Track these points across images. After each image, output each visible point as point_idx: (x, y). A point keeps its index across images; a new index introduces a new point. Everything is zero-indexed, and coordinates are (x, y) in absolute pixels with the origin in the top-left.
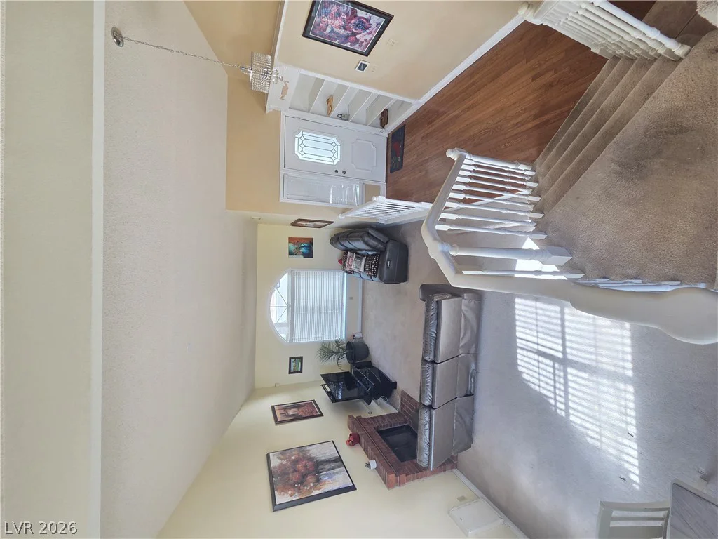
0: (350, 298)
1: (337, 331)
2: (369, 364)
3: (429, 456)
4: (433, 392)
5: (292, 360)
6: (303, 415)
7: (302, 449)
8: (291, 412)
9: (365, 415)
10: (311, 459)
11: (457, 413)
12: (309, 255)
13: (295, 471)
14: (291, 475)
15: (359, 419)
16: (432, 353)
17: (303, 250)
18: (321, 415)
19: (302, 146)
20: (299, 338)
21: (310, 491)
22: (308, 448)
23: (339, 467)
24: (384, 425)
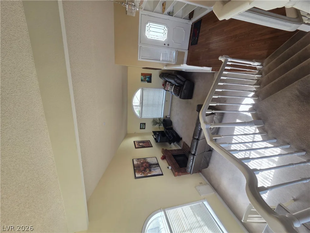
0: (166, 101)
1: (160, 114)
2: (172, 129)
3: (191, 170)
4: (196, 150)
5: (141, 124)
6: (145, 146)
7: (145, 159)
8: (141, 144)
9: (169, 149)
10: (148, 163)
11: (204, 156)
12: (150, 81)
13: (142, 166)
14: (141, 168)
15: (166, 150)
16: (198, 136)
17: (147, 79)
18: (152, 147)
19: (149, 31)
20: (144, 116)
21: (147, 174)
22: (147, 159)
23: (158, 167)
24: (175, 153)
